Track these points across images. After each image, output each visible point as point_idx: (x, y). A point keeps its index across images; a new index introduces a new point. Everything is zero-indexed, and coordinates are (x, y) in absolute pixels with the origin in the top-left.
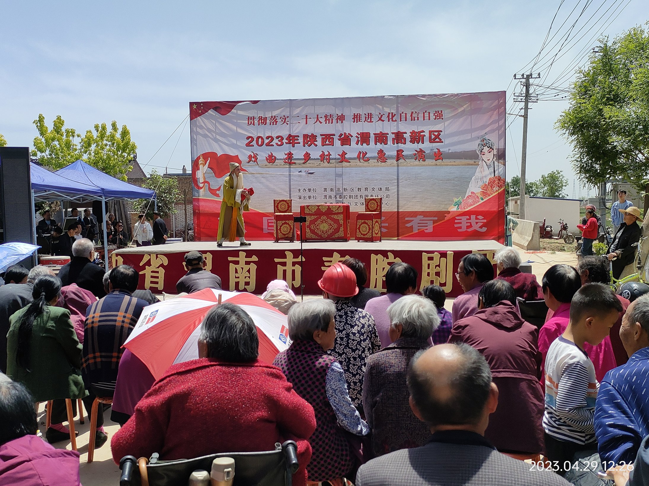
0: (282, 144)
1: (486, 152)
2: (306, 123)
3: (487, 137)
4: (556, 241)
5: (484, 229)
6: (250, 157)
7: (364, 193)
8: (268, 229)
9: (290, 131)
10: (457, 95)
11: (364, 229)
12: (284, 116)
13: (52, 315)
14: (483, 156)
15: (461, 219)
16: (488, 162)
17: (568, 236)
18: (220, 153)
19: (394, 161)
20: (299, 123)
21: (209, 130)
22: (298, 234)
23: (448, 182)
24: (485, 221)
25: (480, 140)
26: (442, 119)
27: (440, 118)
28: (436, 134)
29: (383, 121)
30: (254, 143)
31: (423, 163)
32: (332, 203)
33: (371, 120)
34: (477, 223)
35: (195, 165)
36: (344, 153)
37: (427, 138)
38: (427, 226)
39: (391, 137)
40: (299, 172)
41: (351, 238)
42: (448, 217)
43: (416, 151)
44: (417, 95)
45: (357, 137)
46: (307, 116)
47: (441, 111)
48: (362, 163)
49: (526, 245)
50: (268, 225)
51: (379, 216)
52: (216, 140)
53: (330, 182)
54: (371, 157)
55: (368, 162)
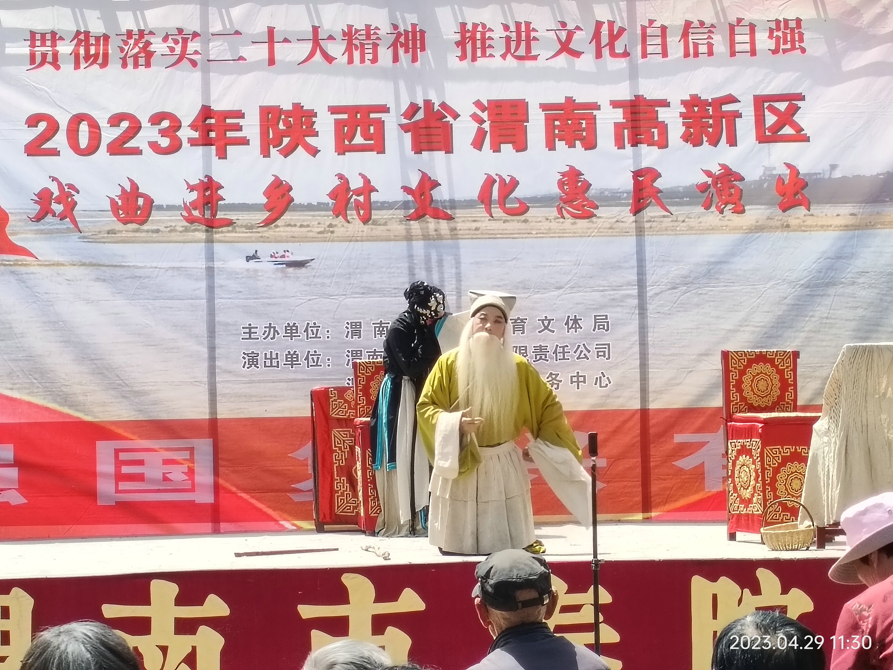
0: (175, 147)
2: (272, 60)
6: (44, 197)
8: (117, 490)
9: (205, 91)
12: (181, 33)
19: (626, 214)
26: (804, 50)
27: (794, 48)
28: (782, 106)
29: (577, 54)
30: (59, 141)
31: (737, 219)
33: (528, 49)
36: (428, 183)
37: (746, 125)
39: (608, 118)
43: (708, 173)
45: (475, 117)
46: (271, 31)
47: (798, 21)
48: (499, 221)
54: (534, 199)
55: (522, 218)
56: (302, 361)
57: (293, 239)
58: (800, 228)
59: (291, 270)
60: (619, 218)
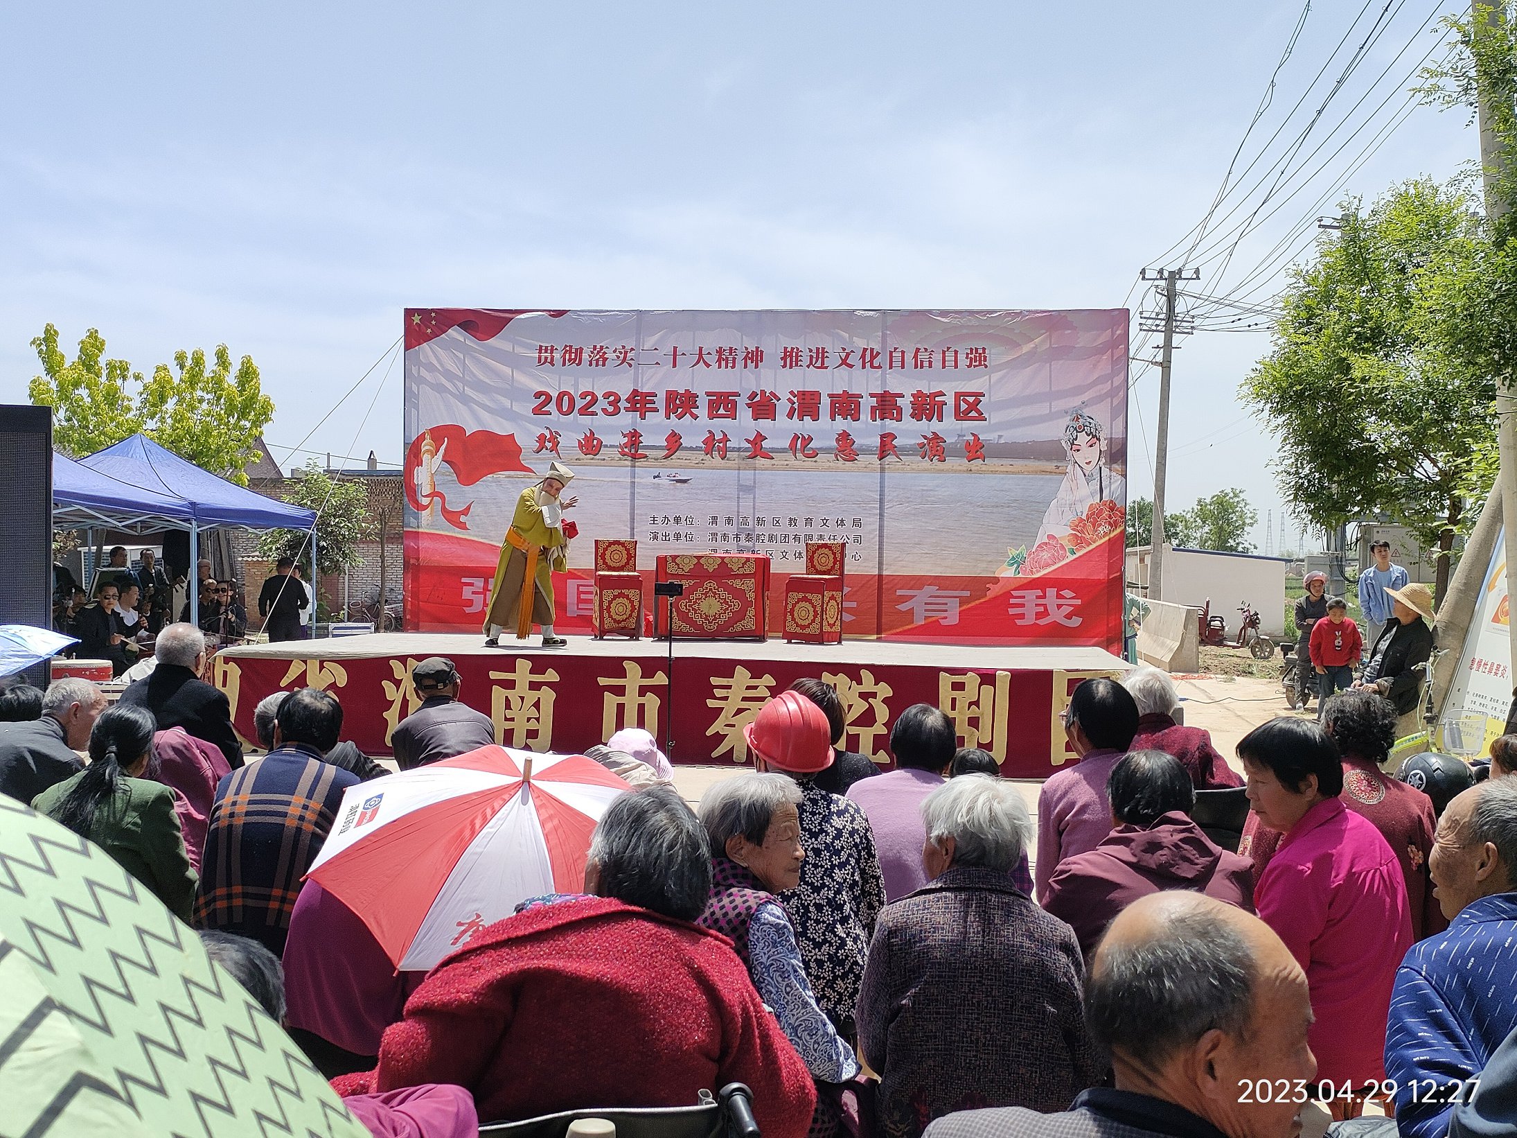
0: (616, 412)
1: (1084, 447)
2: (674, 366)
3: (1086, 412)
4: (1232, 652)
5: (1076, 622)
6: (542, 439)
7: (801, 530)
8: (578, 609)
9: (636, 381)
10: (1020, 313)
11: (803, 612)
12: (624, 347)
13: (135, 798)
14: (1075, 454)
15: (1024, 597)
16: (1088, 468)
17: (1260, 642)
18: (471, 428)
19: (874, 459)
20: (657, 363)
21: (448, 374)
22: (648, 621)
23: (995, 510)
24: (1079, 602)
25: (1069, 418)
26: (986, 366)
27: (980, 365)
28: (971, 399)
29: (851, 366)
30: (552, 407)
31: (941, 465)
32: (729, 550)
33: (823, 363)
34: (1059, 606)
35: (413, 454)
36: (760, 437)
37: (949, 410)
38: (946, 611)
39: (867, 403)
40: (655, 477)
41: (770, 634)
42: (995, 590)
43: (925, 437)
44: (930, 311)
45: (789, 400)
46: (675, 348)
47: (984, 349)
48: (801, 461)
49: (1167, 659)
50: (578, 597)
51: (838, 584)
52: (465, 400)
53: (726, 502)
54: (819, 449)
55: (814, 459)
56: (683, 538)
57: (681, 467)
58: (978, 472)
59: (678, 484)
60: (871, 462)
